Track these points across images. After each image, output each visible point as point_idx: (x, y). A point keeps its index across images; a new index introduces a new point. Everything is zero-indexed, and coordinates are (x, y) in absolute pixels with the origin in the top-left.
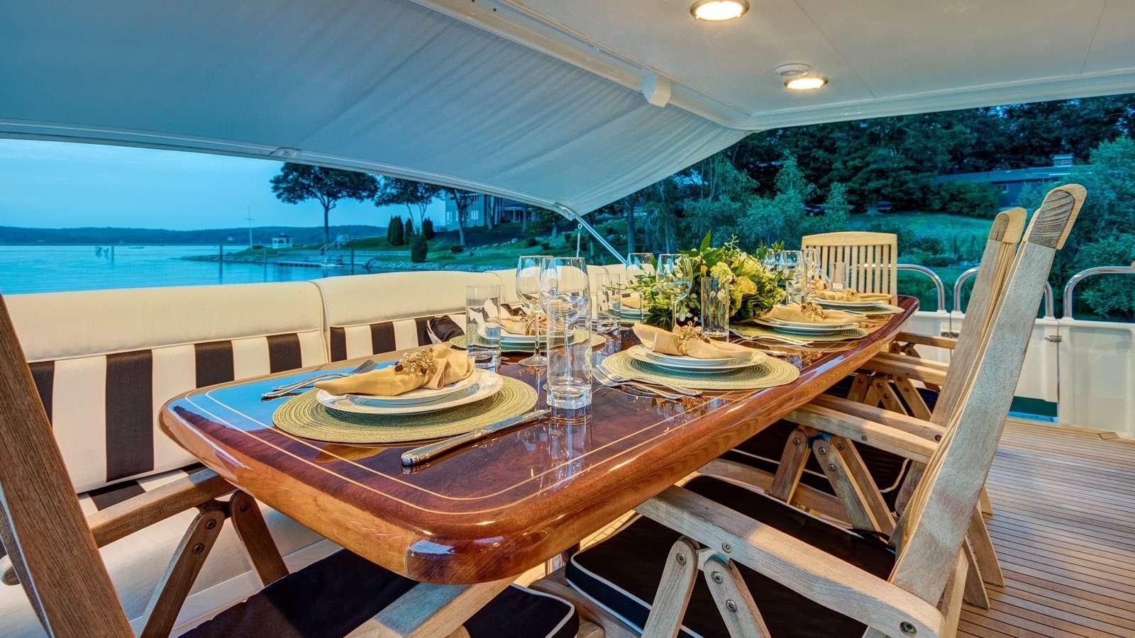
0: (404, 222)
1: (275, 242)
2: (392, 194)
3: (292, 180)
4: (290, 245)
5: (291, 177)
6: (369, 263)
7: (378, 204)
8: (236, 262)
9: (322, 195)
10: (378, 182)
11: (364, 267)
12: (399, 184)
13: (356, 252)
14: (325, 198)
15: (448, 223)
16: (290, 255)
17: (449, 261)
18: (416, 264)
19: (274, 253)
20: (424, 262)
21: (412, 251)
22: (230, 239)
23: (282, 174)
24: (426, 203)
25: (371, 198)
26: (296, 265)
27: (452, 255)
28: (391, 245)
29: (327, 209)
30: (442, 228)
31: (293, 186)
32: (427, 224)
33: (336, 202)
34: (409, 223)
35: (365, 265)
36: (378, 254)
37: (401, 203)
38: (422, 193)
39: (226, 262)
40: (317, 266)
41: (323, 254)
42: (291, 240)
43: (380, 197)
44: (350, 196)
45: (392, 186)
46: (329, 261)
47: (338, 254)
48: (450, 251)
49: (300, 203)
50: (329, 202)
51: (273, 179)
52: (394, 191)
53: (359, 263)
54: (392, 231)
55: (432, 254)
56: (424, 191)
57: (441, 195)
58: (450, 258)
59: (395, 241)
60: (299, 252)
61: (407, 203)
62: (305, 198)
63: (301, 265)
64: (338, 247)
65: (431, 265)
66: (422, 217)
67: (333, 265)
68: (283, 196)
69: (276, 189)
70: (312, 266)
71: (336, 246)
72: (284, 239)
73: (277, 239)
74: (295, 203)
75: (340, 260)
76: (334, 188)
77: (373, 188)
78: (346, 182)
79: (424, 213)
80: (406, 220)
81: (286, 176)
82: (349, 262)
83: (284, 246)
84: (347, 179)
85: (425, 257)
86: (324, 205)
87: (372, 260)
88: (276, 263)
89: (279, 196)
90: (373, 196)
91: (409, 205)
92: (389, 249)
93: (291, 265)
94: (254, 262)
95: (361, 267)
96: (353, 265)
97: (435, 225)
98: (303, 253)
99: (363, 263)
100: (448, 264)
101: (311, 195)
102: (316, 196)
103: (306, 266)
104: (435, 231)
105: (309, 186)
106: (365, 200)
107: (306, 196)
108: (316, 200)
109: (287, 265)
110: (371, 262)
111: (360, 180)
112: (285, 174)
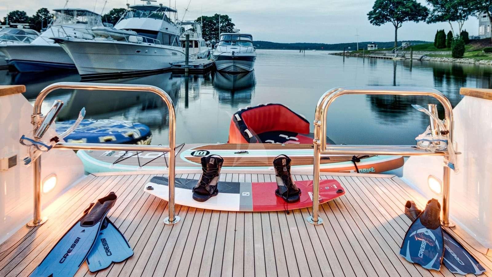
0: (446, 33)
1: (369, 47)
2: (438, 15)
3: (378, 13)
4: (377, 48)
5: (377, 11)
6: (422, 57)
7: (428, 22)
8: (351, 56)
9: (394, 20)
10: (429, 10)
11: (418, 60)
12: (443, 8)
13: (414, 52)
14: (396, 22)
15: (480, 34)
16: (376, 53)
17: (482, 58)
18: (456, 59)
19: (369, 52)
20: (463, 58)
21: (452, 51)
22: (349, 48)
23: (373, 10)
24: (464, 20)
25: (423, 20)
26: (379, 58)
27: (485, 54)
28: (436, 48)
29: (397, 28)
30: (475, 37)
31: (379, 15)
32: (464, 34)
33: (402, 24)
34: (450, 33)
35: (419, 59)
36: (428, 53)
37: (445, 21)
38: (460, 14)
39: (346, 56)
40: (391, 59)
41: (394, 52)
42: (377, 46)
43: (431, 17)
44: (410, 20)
45: (439, 10)
46: (397, 56)
47: (402, 53)
48: (483, 51)
49: (382, 25)
50: (398, 24)
51: (368, 13)
52: (440, 14)
53: (416, 58)
54: (438, 39)
55: (467, 53)
56: (462, 12)
57: (475, 14)
58: (483, 56)
59: (439, 45)
60: (381, 52)
61: (449, 21)
62: (385, 22)
63: (382, 58)
64: (403, 49)
65: (468, 60)
66: (460, 30)
67: (400, 58)
68: (373, 22)
69: (370, 18)
70: (388, 58)
71: (401, 48)
72: (373, 45)
73: (370, 45)
74: (379, 25)
75: (404, 56)
76: (401, 15)
77: (425, 14)
78: (408, 11)
79: (462, 27)
80: (448, 32)
81: (375, 11)
82: (410, 57)
83: (374, 48)
84: (409, 9)
85: (463, 55)
86: (395, 25)
87: (424, 56)
88: (369, 57)
89: (371, 22)
90: (425, 19)
91: (451, 22)
92: (435, 51)
93: (377, 58)
94: (359, 56)
95: (417, 60)
96: (412, 59)
97: (470, 35)
98: (383, 52)
99: (418, 58)
100: (481, 60)
101: (388, 21)
102: (391, 21)
103: (385, 58)
104: (470, 38)
105: (387, 15)
106: (420, 21)
107: (385, 21)
108: (390, 23)
109: (374, 57)
110: (424, 57)
111: (417, 10)
112: (374, 10)
